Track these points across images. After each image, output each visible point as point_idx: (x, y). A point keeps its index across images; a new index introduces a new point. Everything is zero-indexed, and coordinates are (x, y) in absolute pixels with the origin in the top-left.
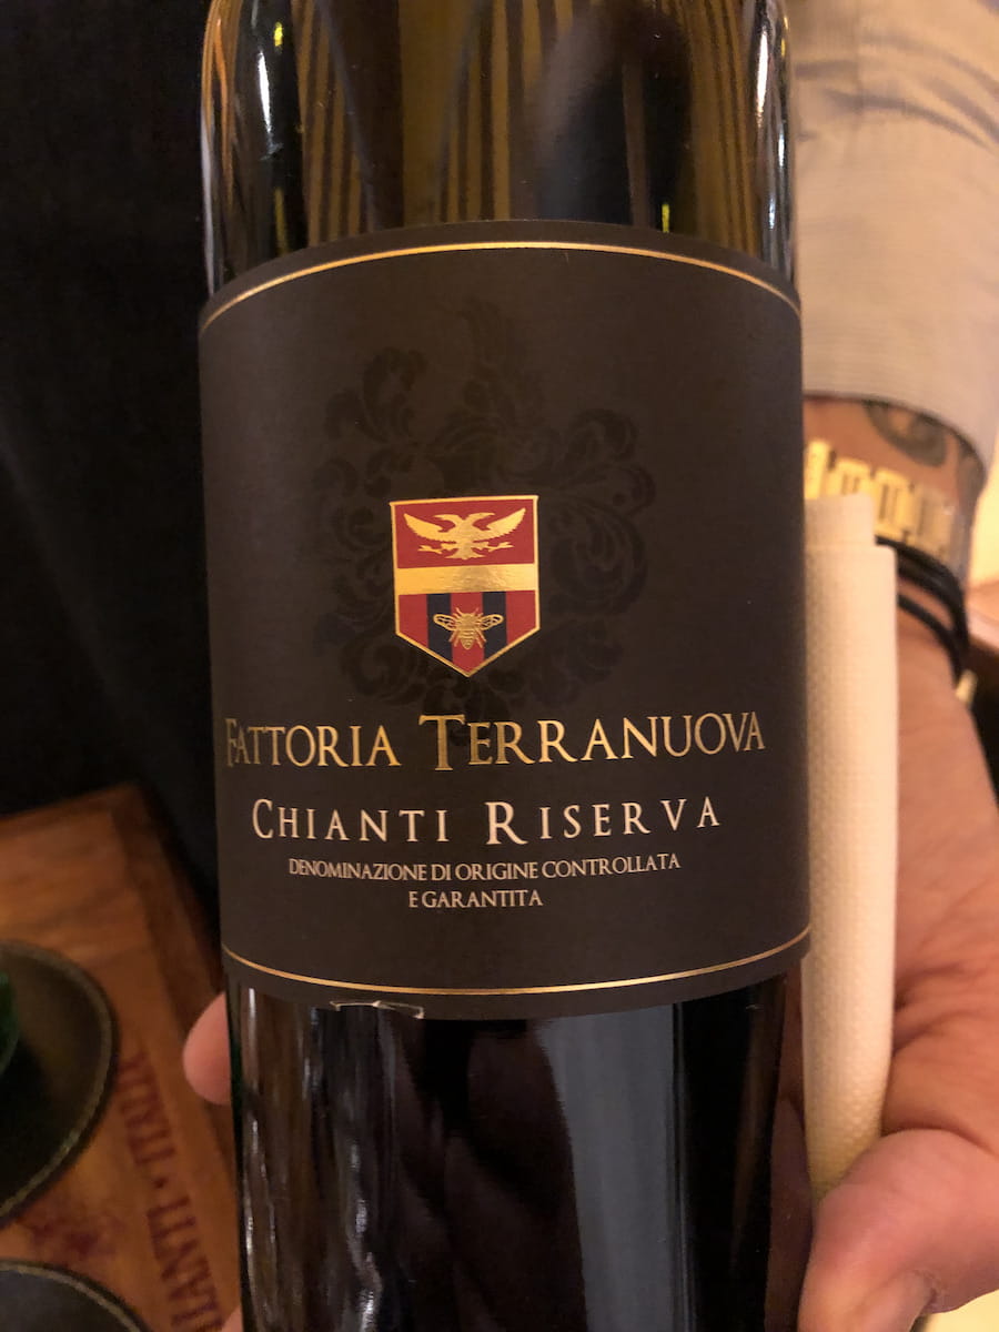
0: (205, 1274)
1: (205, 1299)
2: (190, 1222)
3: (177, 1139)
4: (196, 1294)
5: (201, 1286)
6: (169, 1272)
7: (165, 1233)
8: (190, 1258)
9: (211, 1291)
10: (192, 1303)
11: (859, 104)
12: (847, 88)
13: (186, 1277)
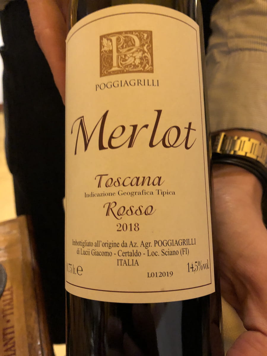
0: (14, 346)
1: (13, 352)
2: (13, 332)
3: (15, 310)
4: (11, 350)
5: (12, 349)
6: (6, 345)
7: (7, 334)
8: (12, 341)
9: (15, 350)
10: (10, 353)
13: (9, 346)
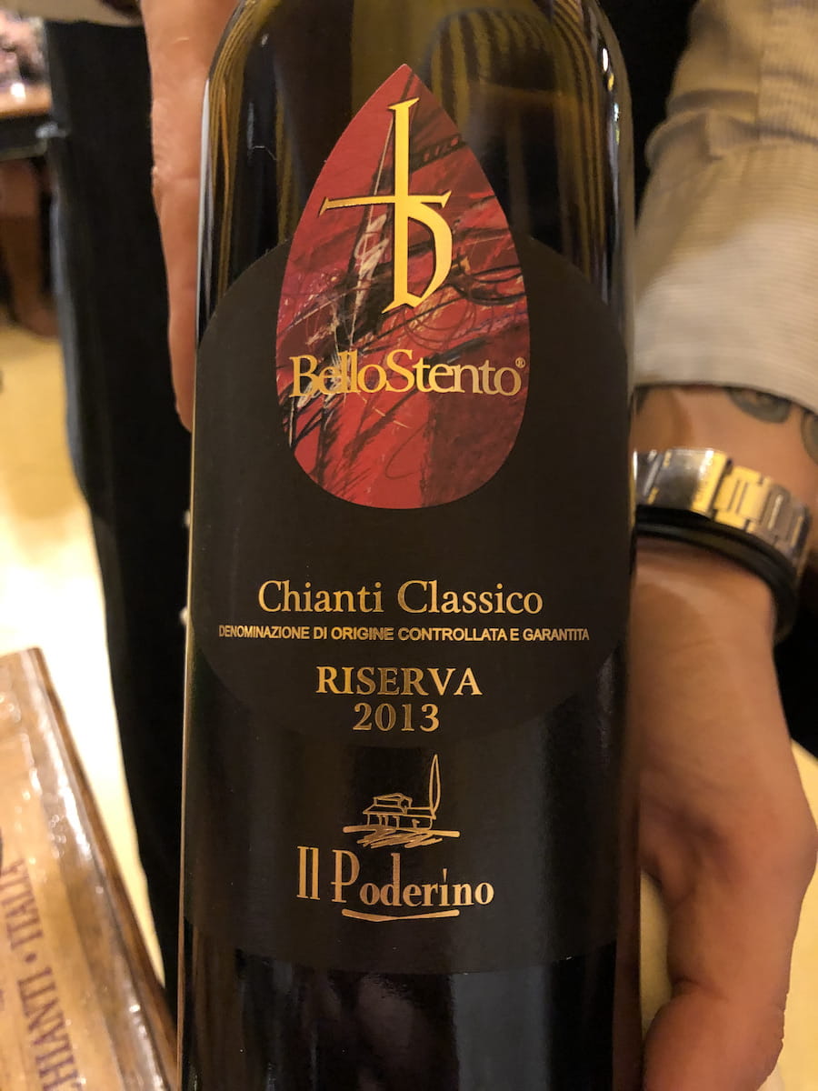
0: (61, 1025)
1: (61, 1044)
2: (52, 987)
3: (44, 925)
4: (54, 1039)
5: (58, 1034)
6: (32, 1027)
7: (33, 995)
8: (52, 1013)
9: (66, 1037)
10: (52, 1046)
11: (755, 131)
12: (746, 117)
13: (47, 1027)
